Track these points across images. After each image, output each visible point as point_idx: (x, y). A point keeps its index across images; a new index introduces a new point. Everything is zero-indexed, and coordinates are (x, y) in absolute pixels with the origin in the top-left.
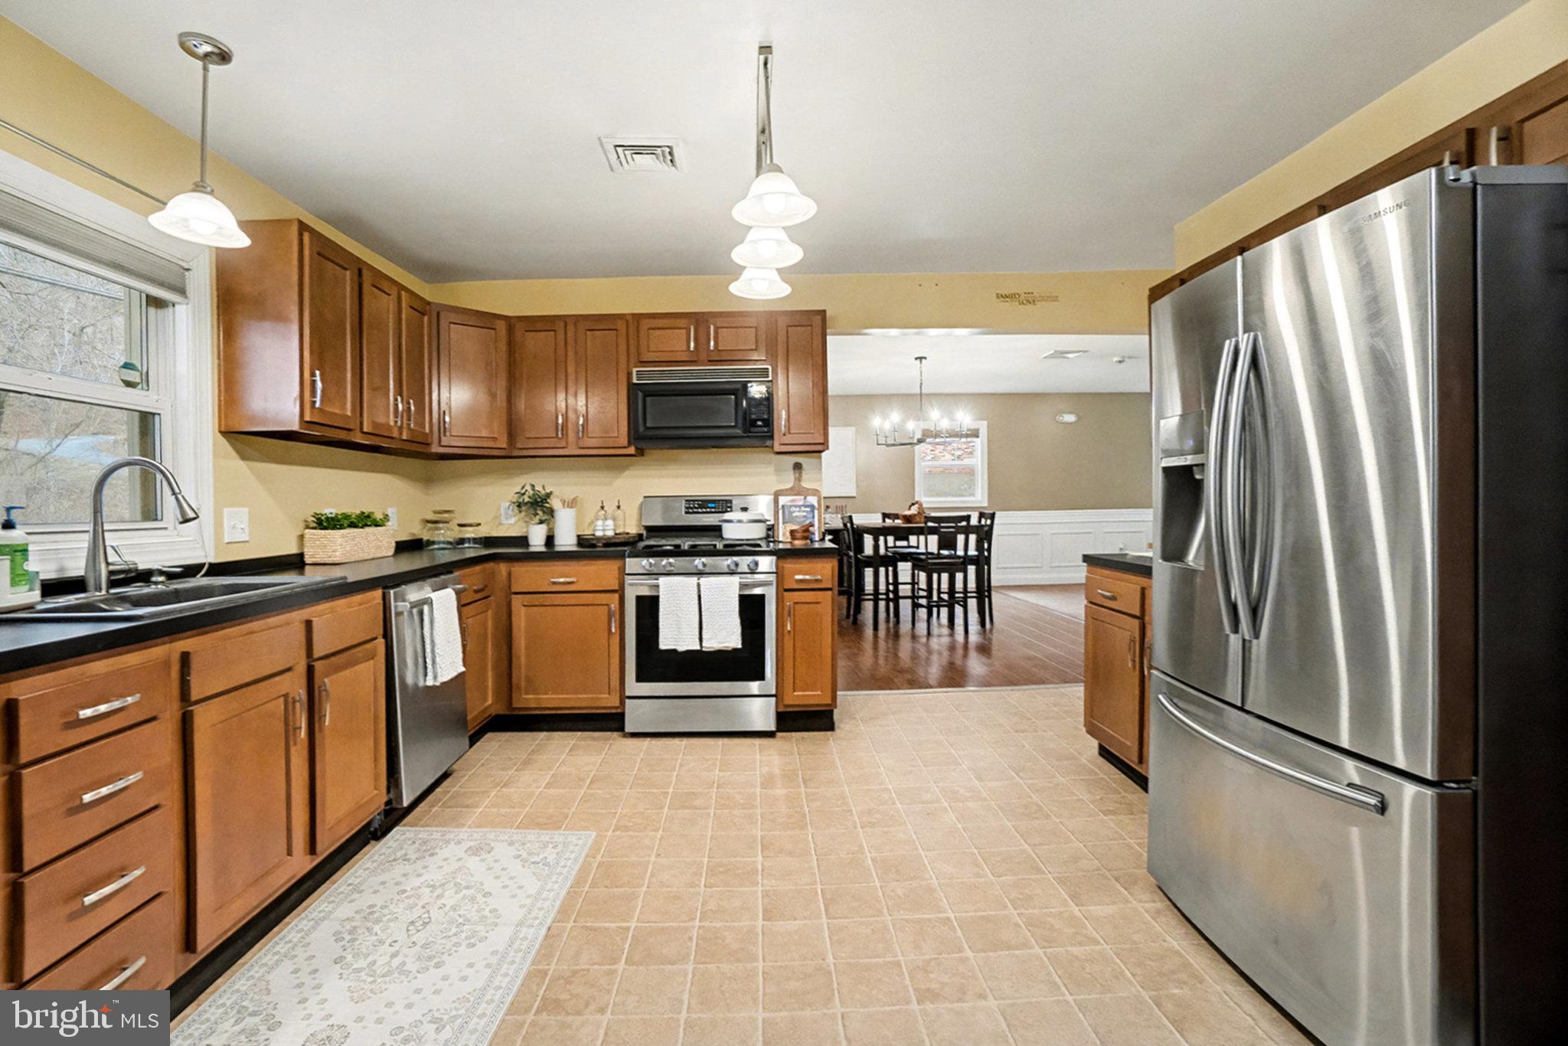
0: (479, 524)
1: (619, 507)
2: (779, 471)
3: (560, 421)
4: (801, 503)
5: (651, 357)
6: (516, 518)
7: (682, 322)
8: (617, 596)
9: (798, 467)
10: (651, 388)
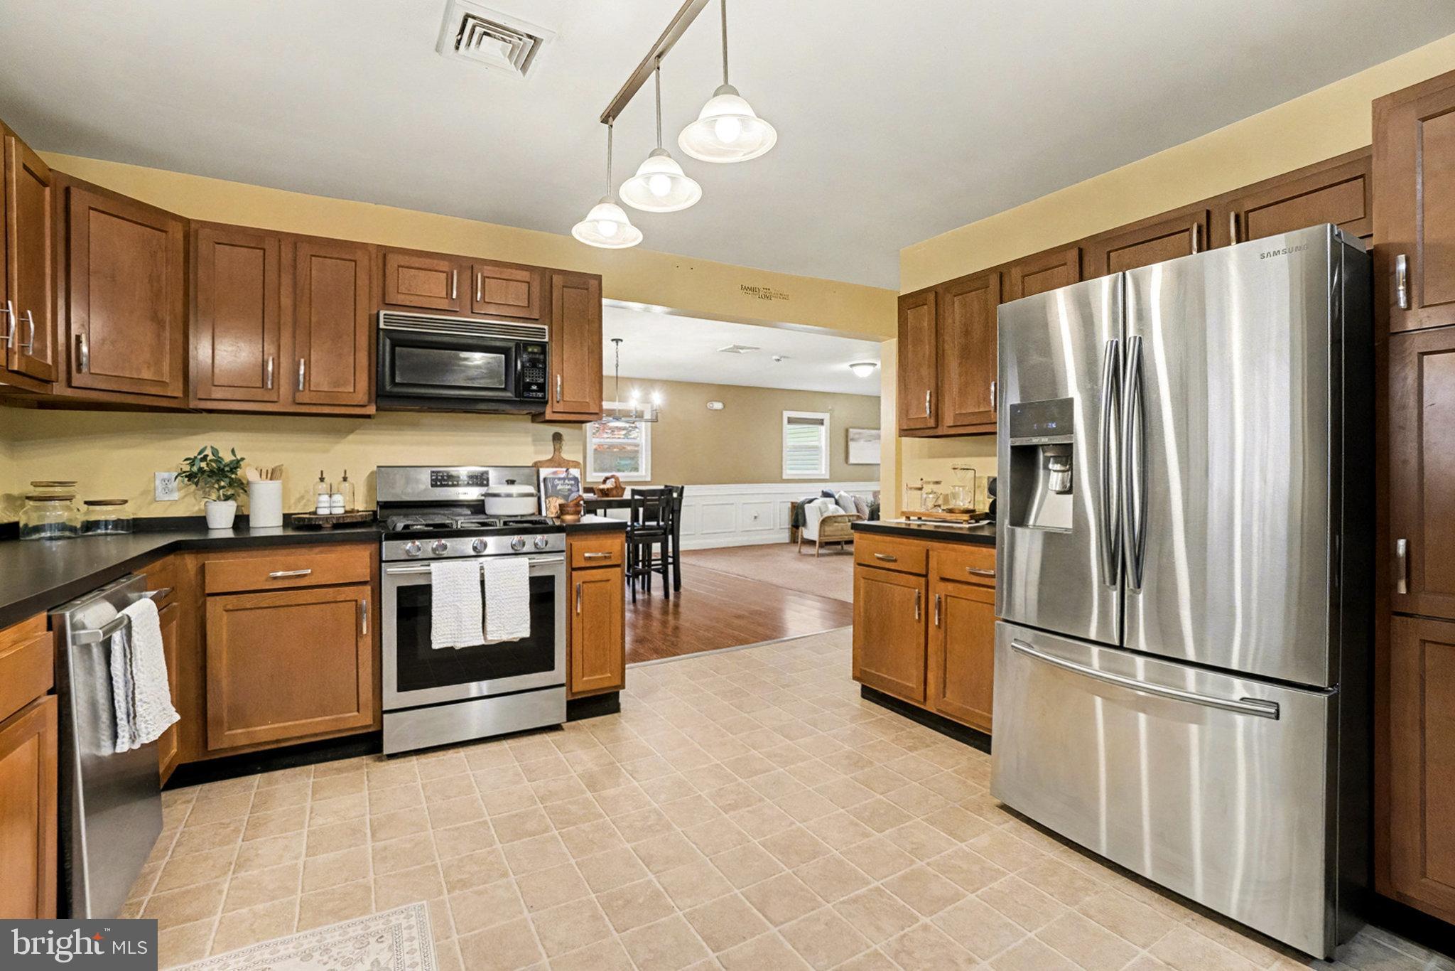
0: (126, 502)
1: (345, 479)
2: (536, 440)
3: (270, 368)
4: (563, 475)
5: (401, 299)
6: (183, 493)
7: (444, 266)
8: (368, 589)
9: (557, 437)
10: (401, 336)
